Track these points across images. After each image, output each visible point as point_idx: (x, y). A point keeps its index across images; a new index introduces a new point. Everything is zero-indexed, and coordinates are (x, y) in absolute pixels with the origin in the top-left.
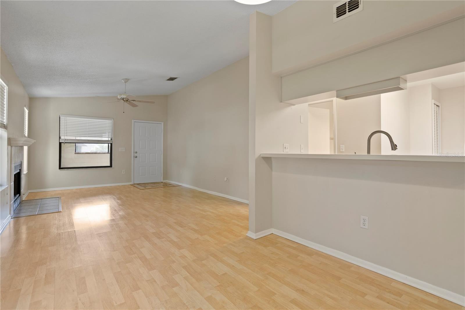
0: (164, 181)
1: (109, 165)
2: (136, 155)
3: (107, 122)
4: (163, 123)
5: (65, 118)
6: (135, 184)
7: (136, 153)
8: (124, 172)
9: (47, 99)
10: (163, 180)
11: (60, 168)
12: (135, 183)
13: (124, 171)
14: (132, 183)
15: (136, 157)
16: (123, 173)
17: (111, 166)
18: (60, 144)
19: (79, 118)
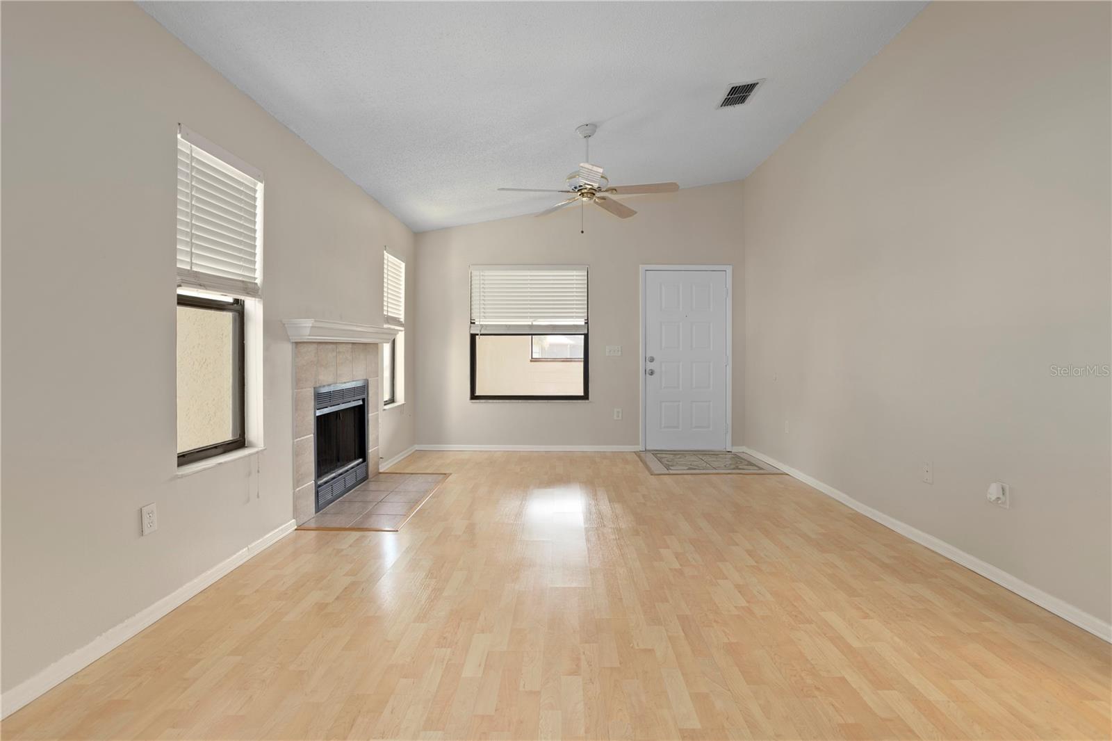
0: (735, 450)
1: (581, 393)
2: (650, 366)
3: (573, 276)
4: (729, 269)
5: (481, 274)
6: (649, 451)
7: (652, 360)
8: (618, 416)
9: (443, 231)
10: (733, 444)
11: (474, 397)
12: (647, 448)
13: (618, 412)
14: (640, 448)
15: (652, 373)
16: (615, 418)
17: (586, 397)
18: (473, 337)
19: (507, 270)
